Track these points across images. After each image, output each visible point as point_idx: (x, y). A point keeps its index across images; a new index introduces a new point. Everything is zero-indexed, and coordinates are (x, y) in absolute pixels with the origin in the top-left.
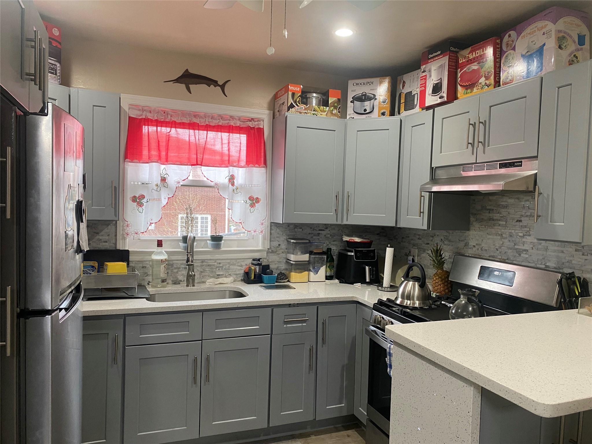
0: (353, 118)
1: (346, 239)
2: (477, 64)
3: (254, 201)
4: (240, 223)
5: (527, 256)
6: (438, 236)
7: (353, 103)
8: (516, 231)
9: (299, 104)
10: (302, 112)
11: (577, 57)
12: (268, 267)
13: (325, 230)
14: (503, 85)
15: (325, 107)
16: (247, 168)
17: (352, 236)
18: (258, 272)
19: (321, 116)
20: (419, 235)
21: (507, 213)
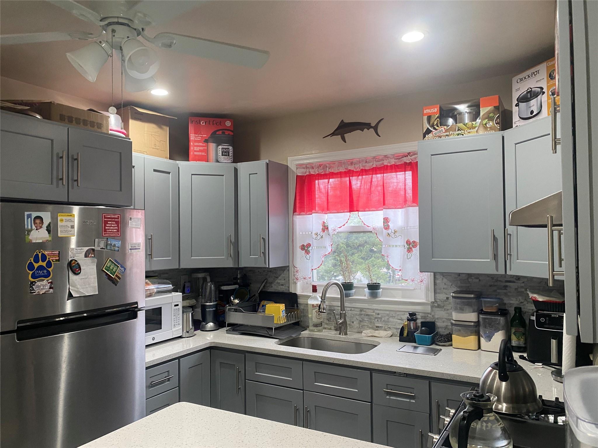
0: (519, 126)
1: (530, 295)
3: (410, 245)
4: (400, 270)
7: (518, 106)
9: (438, 126)
10: (442, 136)
15: (474, 122)
18: (412, 328)
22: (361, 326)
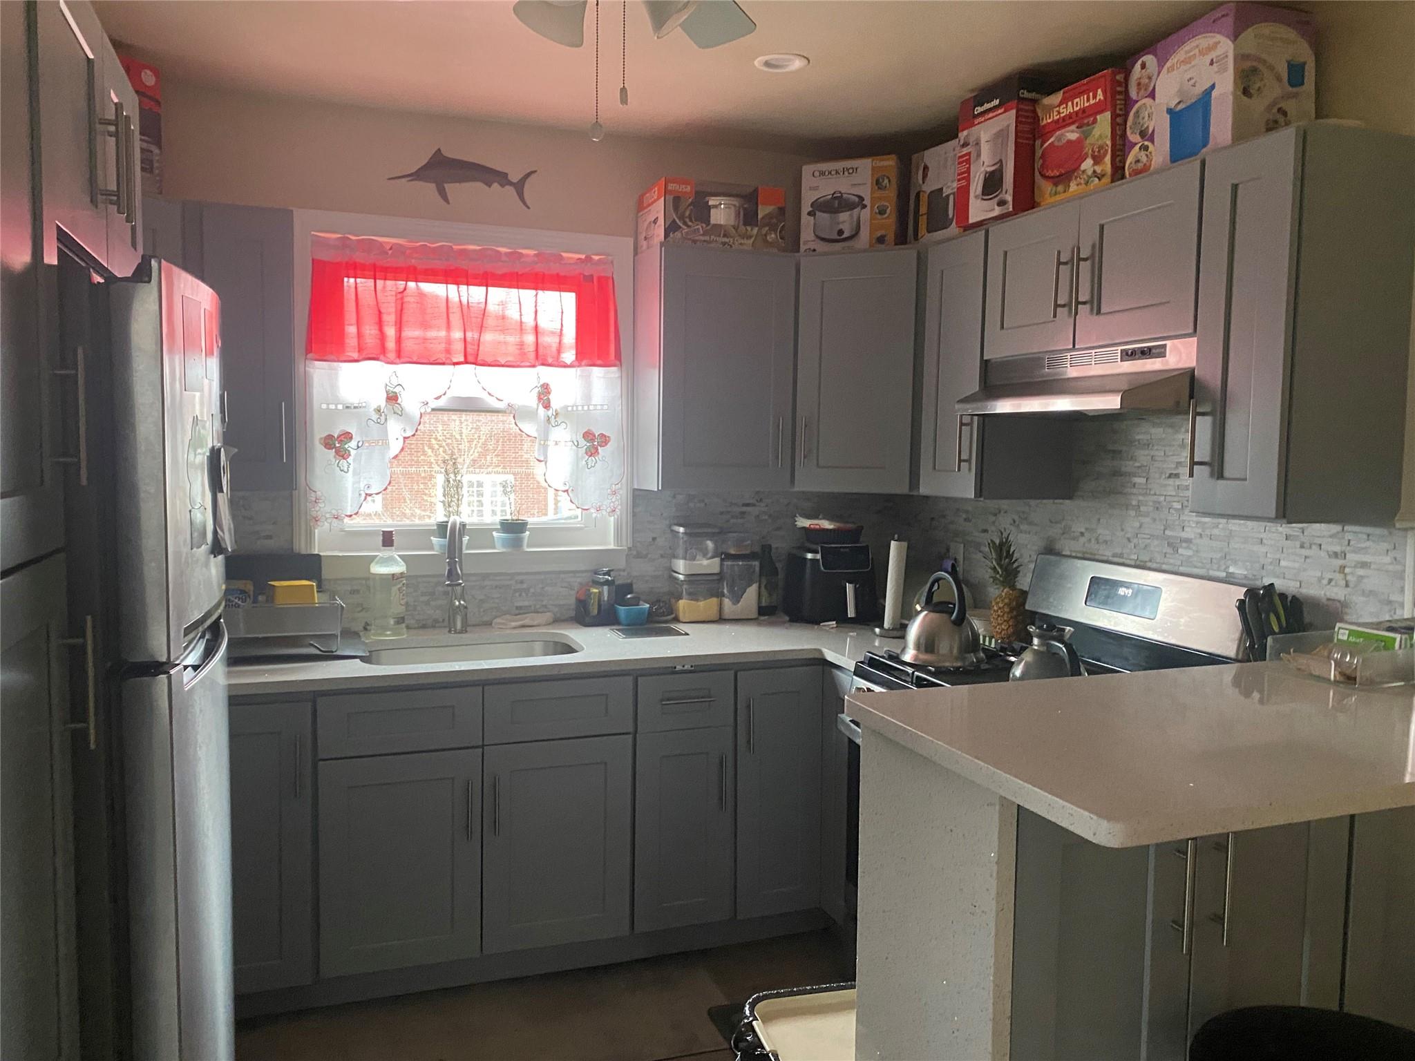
0: (814, 250)
1: (803, 522)
2: (1077, 127)
3: (593, 442)
4: (564, 491)
5: (1190, 553)
6: (1006, 512)
7: (814, 215)
8: (1168, 498)
9: (691, 221)
10: (697, 241)
11: (1285, 114)
12: (629, 588)
13: (758, 504)
14: (1130, 175)
15: (749, 228)
16: (579, 369)
17: (816, 517)
18: (606, 599)
19: (741, 247)
20: (967, 512)
21: (1149, 458)
22: (482, 610)
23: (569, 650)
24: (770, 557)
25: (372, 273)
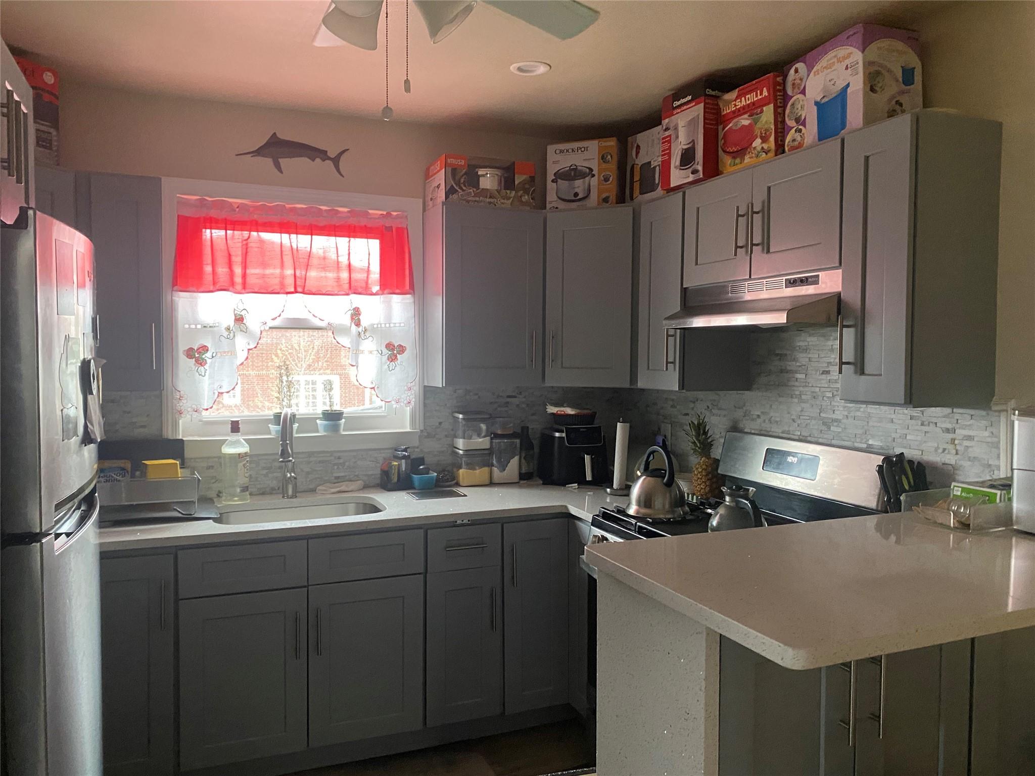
0: (557, 208)
1: (552, 409)
2: (749, 116)
3: (394, 351)
4: (372, 388)
5: (840, 430)
6: (702, 400)
7: (557, 182)
8: (823, 389)
9: (465, 186)
10: (470, 201)
11: (901, 105)
12: (421, 461)
13: (518, 396)
14: (789, 151)
15: (508, 192)
16: (382, 296)
17: (562, 406)
18: (404, 469)
19: (503, 206)
20: (673, 400)
21: (807, 360)
22: (308, 480)
23: (376, 509)
24: (528, 434)
25: (224, 226)
